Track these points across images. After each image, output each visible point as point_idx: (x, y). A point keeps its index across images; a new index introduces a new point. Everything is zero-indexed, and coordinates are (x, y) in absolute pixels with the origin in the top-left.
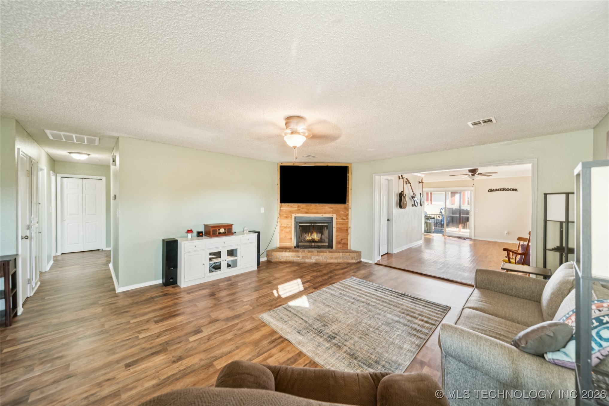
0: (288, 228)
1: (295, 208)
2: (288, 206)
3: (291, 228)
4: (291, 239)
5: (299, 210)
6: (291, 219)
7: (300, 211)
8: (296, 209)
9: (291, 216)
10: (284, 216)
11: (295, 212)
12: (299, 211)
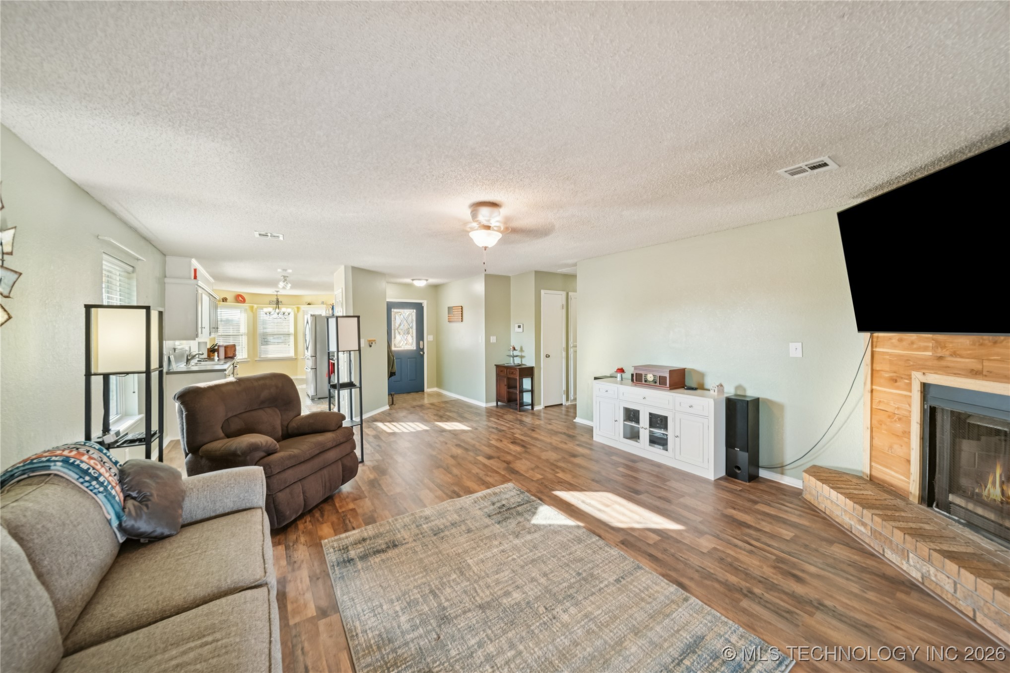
0: (900, 419)
1: (925, 349)
2: (900, 340)
3: (908, 422)
4: (909, 461)
5: (940, 358)
6: (910, 391)
7: (943, 363)
8: (930, 353)
9: (909, 377)
10: (887, 375)
11: (923, 367)
12: (939, 364)
